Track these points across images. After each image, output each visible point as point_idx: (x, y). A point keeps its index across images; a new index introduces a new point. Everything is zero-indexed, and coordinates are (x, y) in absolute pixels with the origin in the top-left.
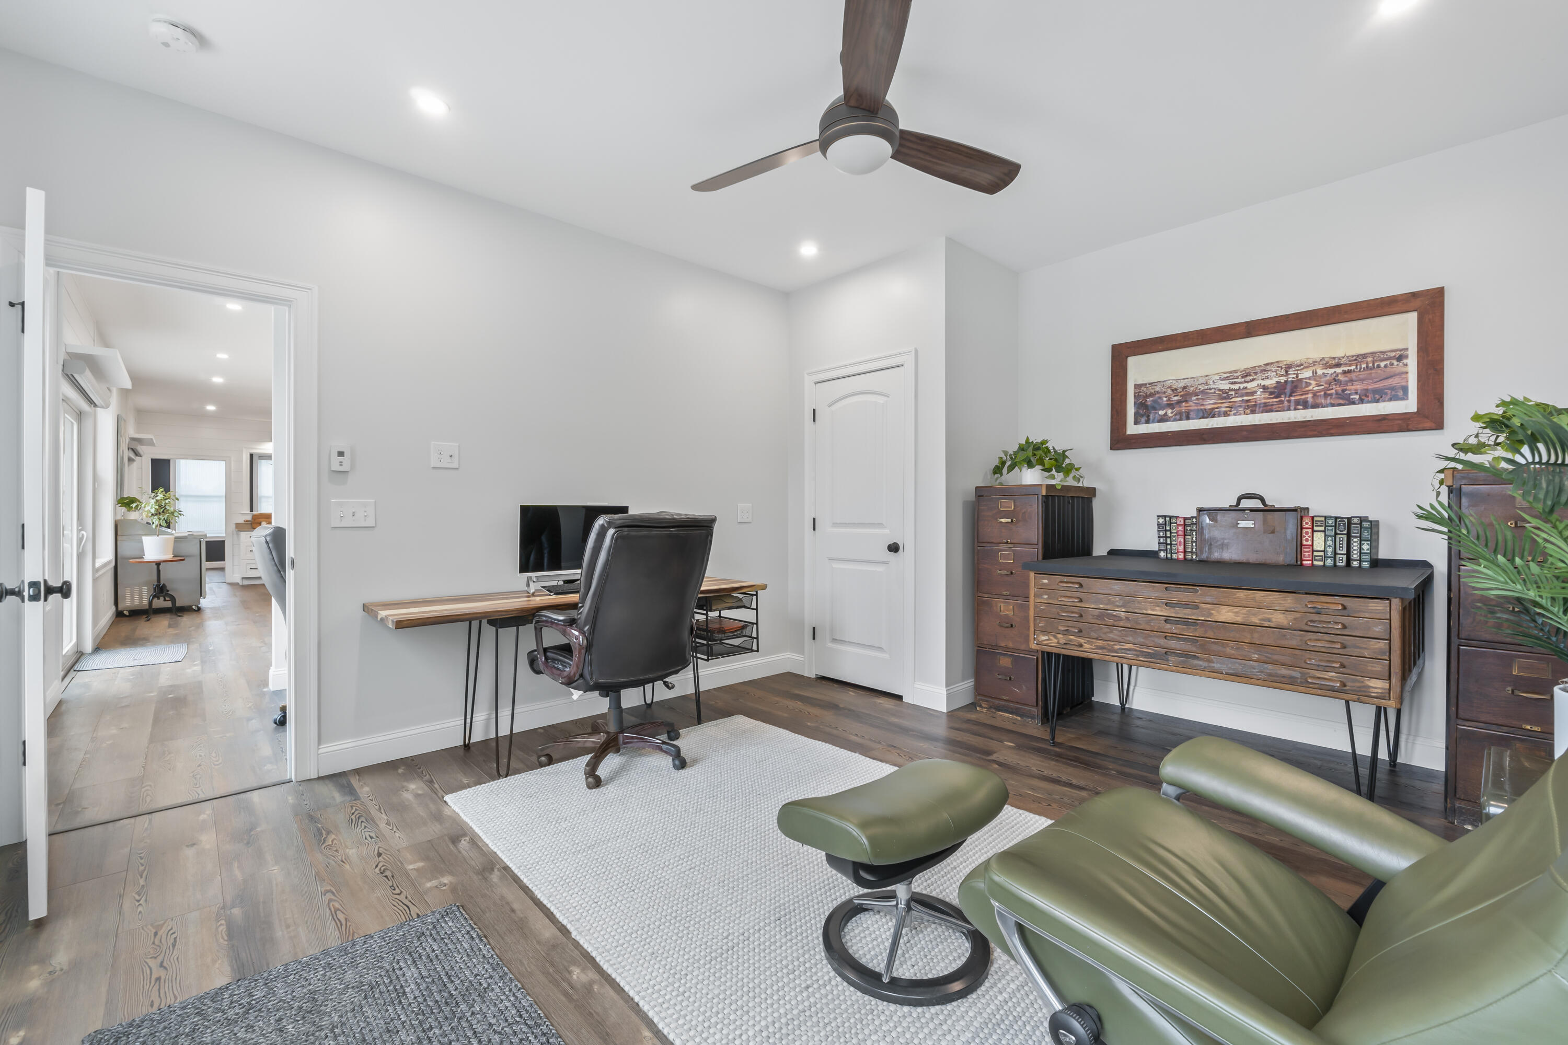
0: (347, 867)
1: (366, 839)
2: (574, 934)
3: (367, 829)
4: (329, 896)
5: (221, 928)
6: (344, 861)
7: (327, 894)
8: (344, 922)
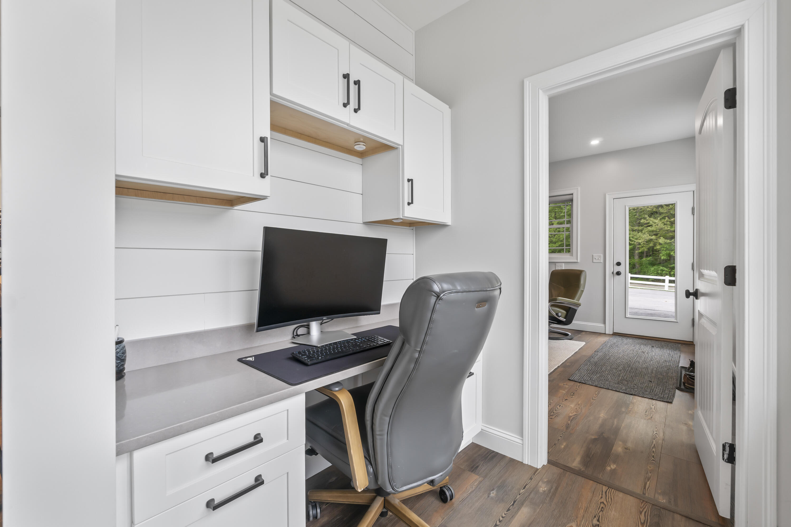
0: (580, 402)
1: (562, 407)
2: (559, 365)
3: (557, 409)
4: (594, 398)
5: (631, 408)
6: (578, 405)
7: (594, 399)
8: (598, 391)
